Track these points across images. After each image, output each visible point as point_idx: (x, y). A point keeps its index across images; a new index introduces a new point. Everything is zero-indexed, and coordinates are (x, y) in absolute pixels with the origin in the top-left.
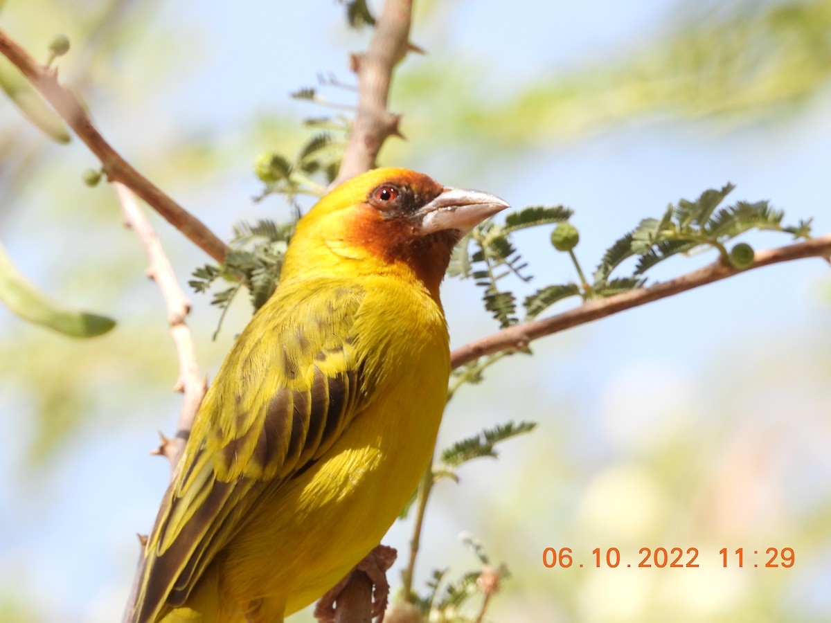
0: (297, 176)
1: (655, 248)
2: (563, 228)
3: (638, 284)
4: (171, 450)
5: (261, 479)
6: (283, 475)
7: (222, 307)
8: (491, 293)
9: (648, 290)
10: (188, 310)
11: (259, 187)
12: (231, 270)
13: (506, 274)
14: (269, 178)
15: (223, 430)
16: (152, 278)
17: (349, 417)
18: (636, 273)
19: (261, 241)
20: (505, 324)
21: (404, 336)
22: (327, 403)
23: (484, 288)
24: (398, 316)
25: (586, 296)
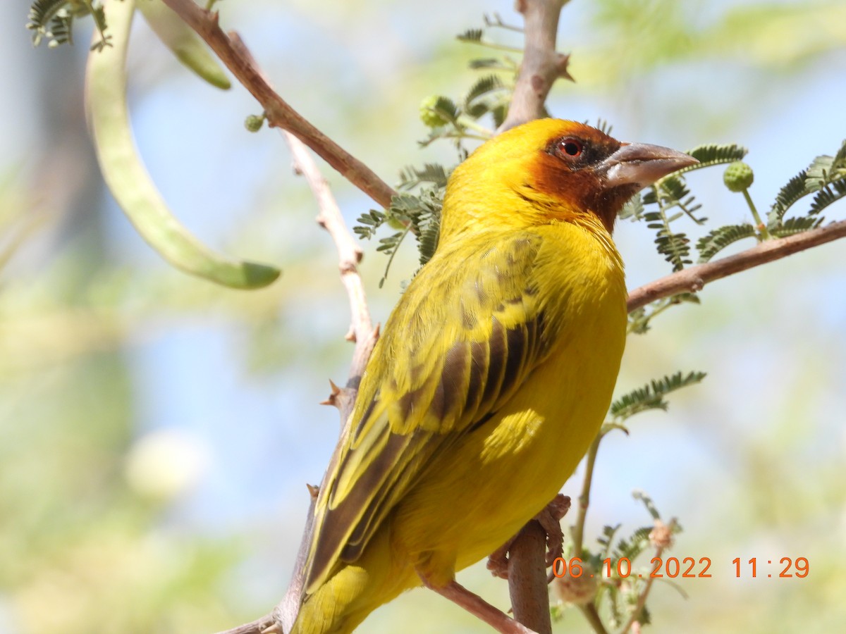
0: (464, 120)
1: (831, 186)
2: (736, 168)
3: (814, 224)
4: (343, 399)
5: (439, 432)
6: (461, 429)
7: (389, 253)
8: (663, 235)
9: (824, 229)
10: (360, 257)
11: (425, 131)
12: (397, 215)
13: (679, 215)
14: (436, 121)
15: (397, 383)
16: (323, 225)
17: (528, 370)
18: (811, 213)
19: (428, 186)
20: (678, 267)
21: (585, 284)
22: (506, 355)
23: (657, 230)
24: (579, 264)
25: (761, 237)
